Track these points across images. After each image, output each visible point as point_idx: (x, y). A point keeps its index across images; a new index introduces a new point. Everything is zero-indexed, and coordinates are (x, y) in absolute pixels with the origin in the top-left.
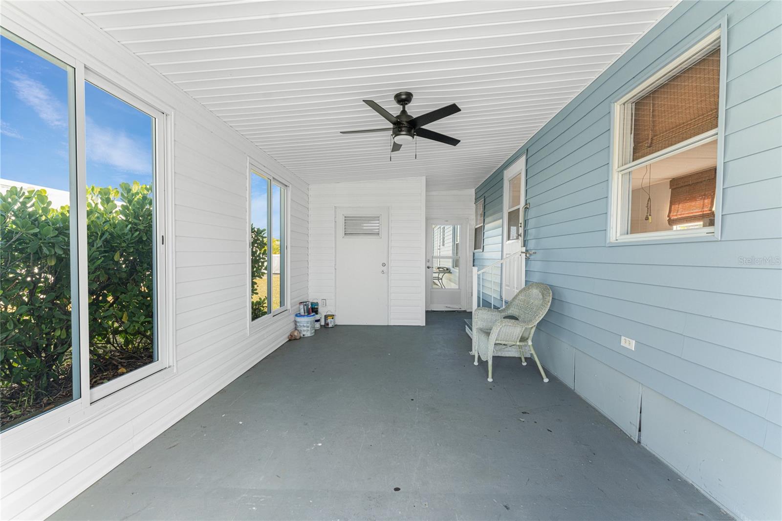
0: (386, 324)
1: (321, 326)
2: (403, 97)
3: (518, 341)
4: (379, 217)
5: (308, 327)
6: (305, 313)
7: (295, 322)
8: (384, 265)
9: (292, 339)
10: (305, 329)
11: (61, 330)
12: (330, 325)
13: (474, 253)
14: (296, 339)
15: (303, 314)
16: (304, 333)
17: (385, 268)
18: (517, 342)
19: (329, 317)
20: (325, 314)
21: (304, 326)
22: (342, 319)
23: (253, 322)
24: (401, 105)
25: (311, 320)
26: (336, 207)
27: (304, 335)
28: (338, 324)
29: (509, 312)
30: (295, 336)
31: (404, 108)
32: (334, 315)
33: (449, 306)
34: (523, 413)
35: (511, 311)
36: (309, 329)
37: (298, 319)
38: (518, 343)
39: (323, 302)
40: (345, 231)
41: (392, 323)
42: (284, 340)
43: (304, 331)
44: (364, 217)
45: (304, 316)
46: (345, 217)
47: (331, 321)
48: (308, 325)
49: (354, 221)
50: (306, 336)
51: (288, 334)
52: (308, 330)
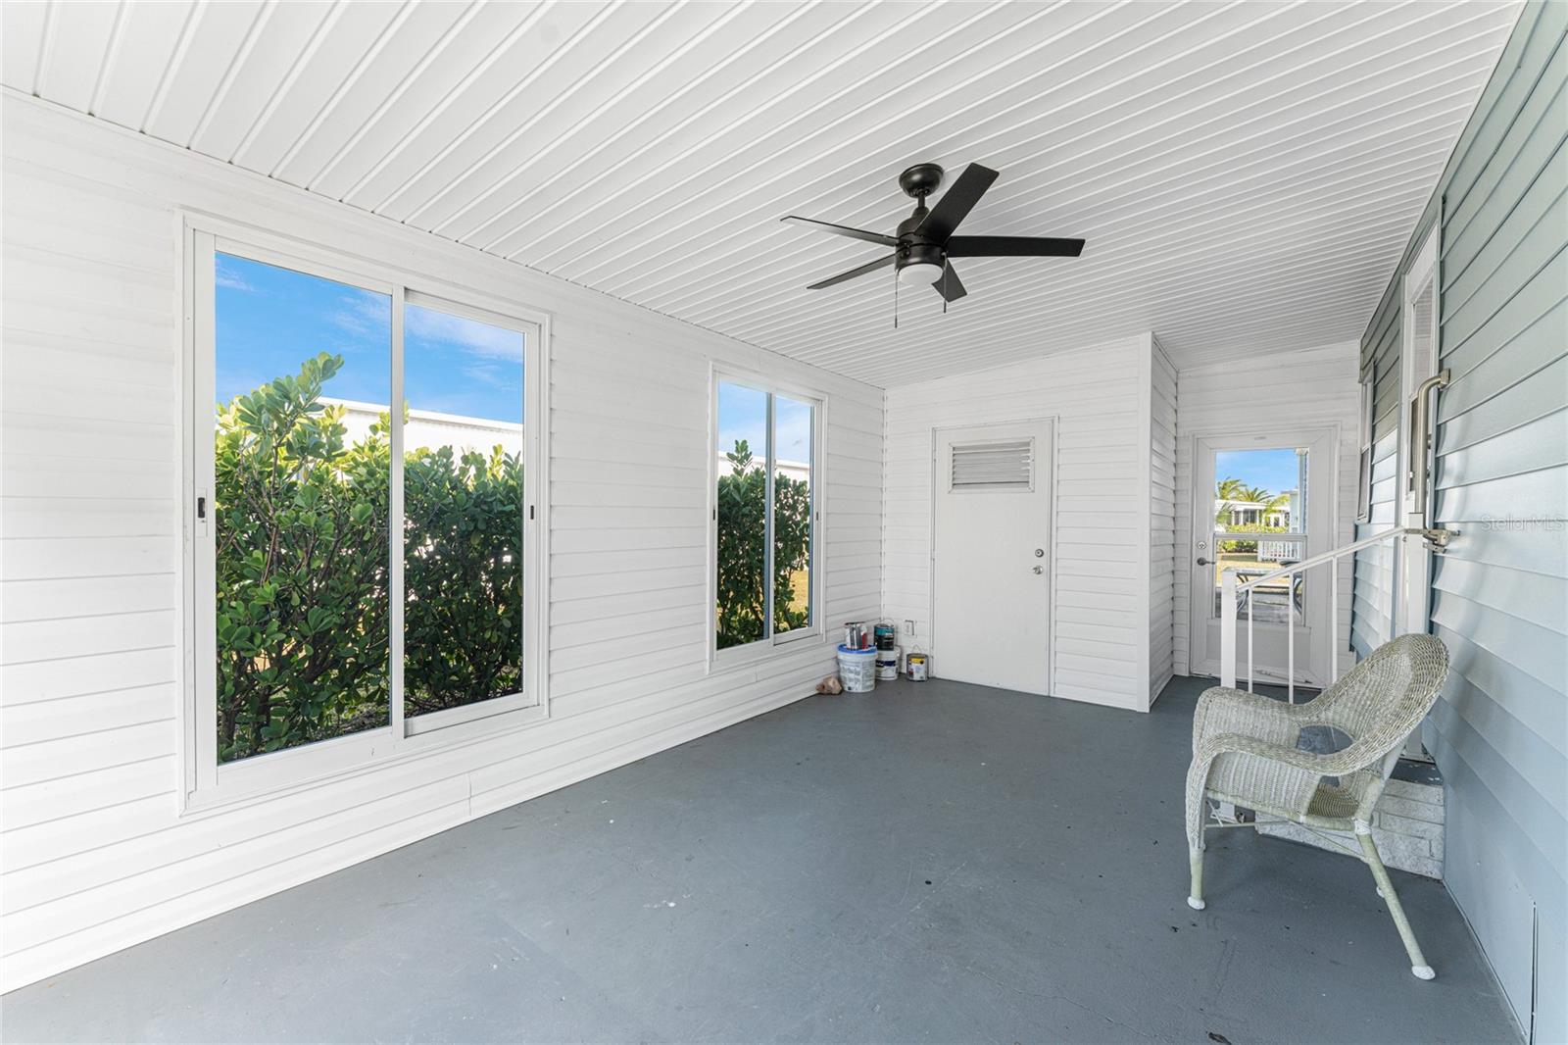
0: (1046, 694)
1: (900, 674)
2: (916, 177)
3: (1304, 808)
4: (1028, 444)
5: (858, 673)
6: (852, 644)
7: (838, 661)
8: (1040, 553)
9: (823, 692)
10: (852, 676)
11: (493, 630)
12: (916, 677)
13: (1356, 527)
14: (831, 694)
15: (849, 646)
16: (851, 684)
17: (1042, 562)
18: (1297, 813)
19: (913, 660)
20: (909, 652)
21: (851, 672)
22: (946, 667)
23: (720, 651)
24: (916, 196)
25: (867, 660)
26: (934, 430)
27: (850, 688)
28: (938, 676)
29: (1323, 716)
30: (829, 686)
31: (922, 202)
32: (927, 656)
33: (1269, 670)
34: (1212, 1036)
35: (1330, 714)
36: (860, 677)
37: (842, 656)
38: (1302, 819)
39: (908, 626)
40: (953, 479)
41: (1059, 692)
42: (808, 690)
43: (851, 680)
44: (994, 446)
45: (851, 650)
46: (954, 449)
47: (918, 669)
48: (858, 669)
49: (972, 457)
50: (854, 690)
51: (819, 681)
52: (857, 680)
